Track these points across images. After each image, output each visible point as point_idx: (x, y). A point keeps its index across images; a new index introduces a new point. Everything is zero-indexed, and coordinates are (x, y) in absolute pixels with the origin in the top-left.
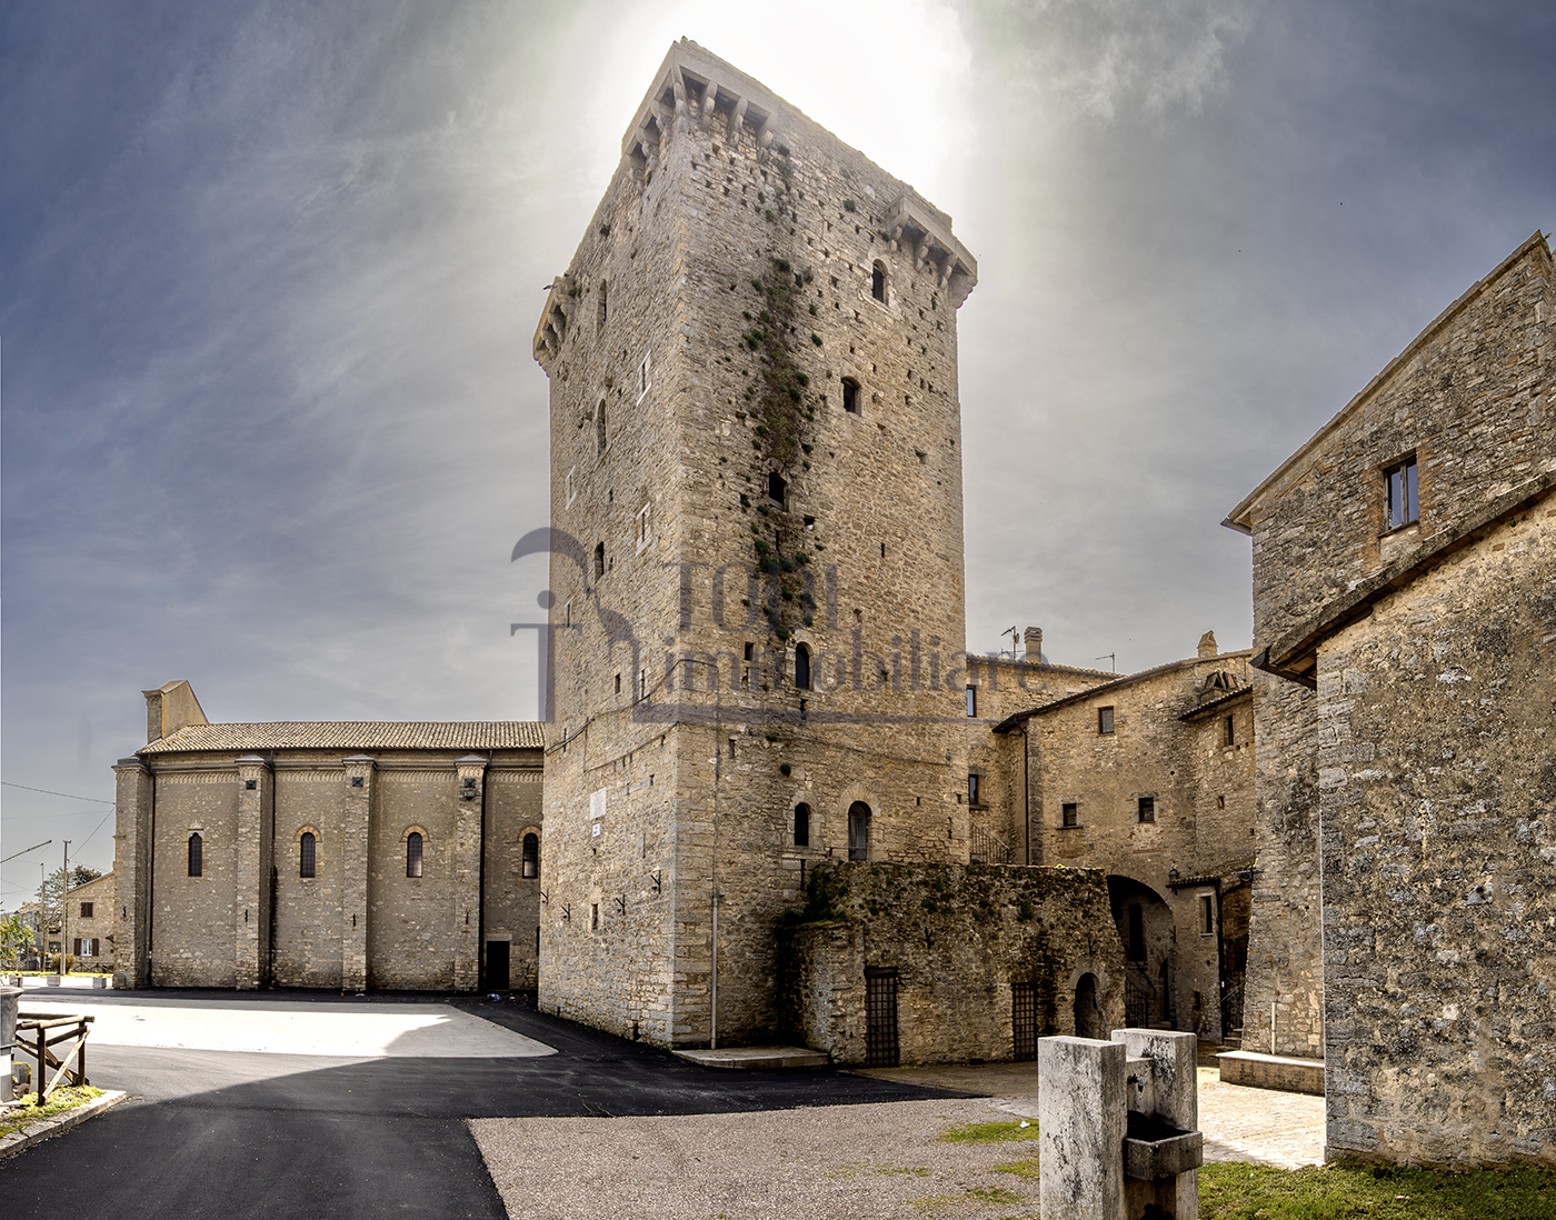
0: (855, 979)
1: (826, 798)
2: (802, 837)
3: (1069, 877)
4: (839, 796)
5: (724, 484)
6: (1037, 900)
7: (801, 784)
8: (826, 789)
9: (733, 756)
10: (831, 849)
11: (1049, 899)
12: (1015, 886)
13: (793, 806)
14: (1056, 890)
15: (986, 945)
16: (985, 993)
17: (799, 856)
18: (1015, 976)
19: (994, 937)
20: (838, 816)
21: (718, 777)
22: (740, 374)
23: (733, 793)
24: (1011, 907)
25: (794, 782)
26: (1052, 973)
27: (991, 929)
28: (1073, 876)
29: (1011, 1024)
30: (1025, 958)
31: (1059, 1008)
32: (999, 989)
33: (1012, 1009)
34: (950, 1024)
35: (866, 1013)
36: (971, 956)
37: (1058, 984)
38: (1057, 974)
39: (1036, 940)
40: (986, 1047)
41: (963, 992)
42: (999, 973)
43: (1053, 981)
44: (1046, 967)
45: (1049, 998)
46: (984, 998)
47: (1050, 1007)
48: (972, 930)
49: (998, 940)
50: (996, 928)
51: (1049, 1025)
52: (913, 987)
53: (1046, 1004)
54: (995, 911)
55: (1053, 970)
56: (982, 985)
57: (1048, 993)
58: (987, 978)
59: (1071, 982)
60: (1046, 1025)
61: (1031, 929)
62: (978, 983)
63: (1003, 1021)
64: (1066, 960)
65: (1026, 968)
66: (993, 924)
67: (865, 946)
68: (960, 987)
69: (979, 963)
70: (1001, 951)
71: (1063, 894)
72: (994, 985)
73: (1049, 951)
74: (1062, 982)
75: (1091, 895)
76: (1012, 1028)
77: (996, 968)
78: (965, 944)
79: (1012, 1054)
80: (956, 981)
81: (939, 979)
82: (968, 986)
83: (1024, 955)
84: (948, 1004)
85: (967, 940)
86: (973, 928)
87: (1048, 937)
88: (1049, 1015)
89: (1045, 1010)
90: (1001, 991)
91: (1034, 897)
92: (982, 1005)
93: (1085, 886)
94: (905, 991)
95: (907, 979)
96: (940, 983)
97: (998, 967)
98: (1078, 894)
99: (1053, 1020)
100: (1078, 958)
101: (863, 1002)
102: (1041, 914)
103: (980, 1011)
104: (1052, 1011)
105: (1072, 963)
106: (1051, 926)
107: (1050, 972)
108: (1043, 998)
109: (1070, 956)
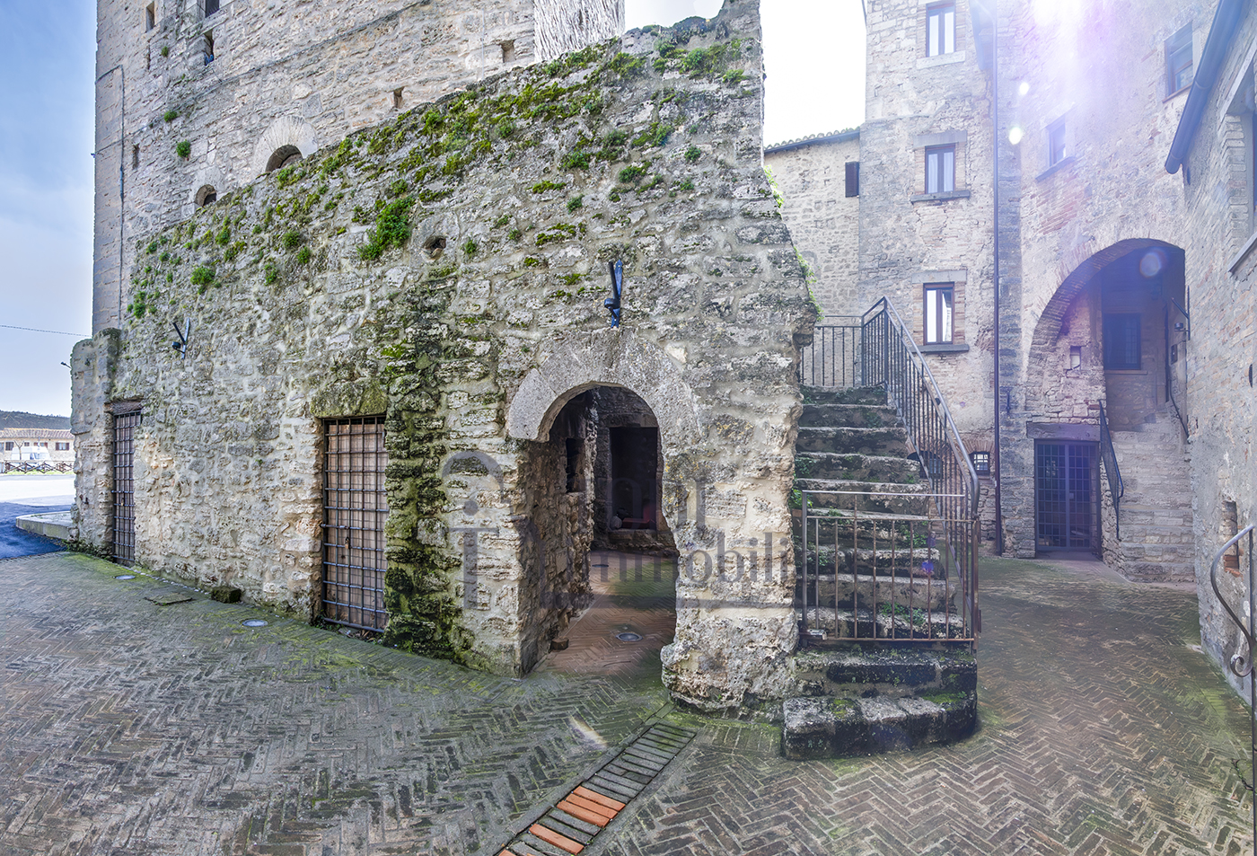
0: (94, 418)
3: (578, 77)
6: (438, 186)
15: (279, 335)
16: (252, 442)
18: (319, 400)
19: (297, 312)
24: (355, 229)
26: (429, 384)
28: (595, 66)
29: (306, 520)
30: (361, 355)
31: (453, 492)
32: (283, 431)
33: (310, 481)
34: (195, 501)
35: (110, 473)
36: (245, 360)
37: (452, 418)
38: (449, 388)
39: (409, 301)
40: (253, 567)
41: (215, 437)
42: (292, 393)
43: (433, 411)
44: (411, 368)
45: (418, 462)
46: (250, 452)
47: (422, 487)
48: (257, 308)
49: (305, 318)
50: (307, 292)
51: (418, 542)
52: (149, 428)
53: (410, 480)
54: (315, 251)
55: (435, 378)
56: (251, 423)
57: (415, 446)
58: (263, 407)
59: (509, 417)
60: (407, 540)
61: (400, 271)
62: (246, 419)
63: (289, 509)
64: (503, 344)
65: (352, 377)
66: (303, 284)
67: (113, 370)
68: (211, 427)
69: (257, 376)
70: (308, 343)
71: (539, 137)
72: (274, 422)
73: (441, 324)
74: (474, 412)
75: (664, 113)
76: (311, 531)
77: (287, 384)
78: (239, 339)
79: (304, 600)
80: (209, 416)
81: (185, 412)
82: (227, 425)
83: (361, 346)
84: (193, 459)
85: (245, 329)
86: (260, 302)
87: (449, 283)
88: (419, 511)
89: (404, 494)
90: (288, 435)
91: (429, 182)
92: (246, 467)
93: (641, 86)
94: (140, 436)
95: (148, 414)
96: (187, 420)
97: (292, 380)
98: (606, 122)
99: (430, 528)
100: (557, 332)
101: (103, 454)
102: (445, 222)
103: (243, 480)
104: (431, 500)
105: (526, 351)
106: (472, 249)
107: (424, 385)
108: (396, 461)
109: (520, 333)
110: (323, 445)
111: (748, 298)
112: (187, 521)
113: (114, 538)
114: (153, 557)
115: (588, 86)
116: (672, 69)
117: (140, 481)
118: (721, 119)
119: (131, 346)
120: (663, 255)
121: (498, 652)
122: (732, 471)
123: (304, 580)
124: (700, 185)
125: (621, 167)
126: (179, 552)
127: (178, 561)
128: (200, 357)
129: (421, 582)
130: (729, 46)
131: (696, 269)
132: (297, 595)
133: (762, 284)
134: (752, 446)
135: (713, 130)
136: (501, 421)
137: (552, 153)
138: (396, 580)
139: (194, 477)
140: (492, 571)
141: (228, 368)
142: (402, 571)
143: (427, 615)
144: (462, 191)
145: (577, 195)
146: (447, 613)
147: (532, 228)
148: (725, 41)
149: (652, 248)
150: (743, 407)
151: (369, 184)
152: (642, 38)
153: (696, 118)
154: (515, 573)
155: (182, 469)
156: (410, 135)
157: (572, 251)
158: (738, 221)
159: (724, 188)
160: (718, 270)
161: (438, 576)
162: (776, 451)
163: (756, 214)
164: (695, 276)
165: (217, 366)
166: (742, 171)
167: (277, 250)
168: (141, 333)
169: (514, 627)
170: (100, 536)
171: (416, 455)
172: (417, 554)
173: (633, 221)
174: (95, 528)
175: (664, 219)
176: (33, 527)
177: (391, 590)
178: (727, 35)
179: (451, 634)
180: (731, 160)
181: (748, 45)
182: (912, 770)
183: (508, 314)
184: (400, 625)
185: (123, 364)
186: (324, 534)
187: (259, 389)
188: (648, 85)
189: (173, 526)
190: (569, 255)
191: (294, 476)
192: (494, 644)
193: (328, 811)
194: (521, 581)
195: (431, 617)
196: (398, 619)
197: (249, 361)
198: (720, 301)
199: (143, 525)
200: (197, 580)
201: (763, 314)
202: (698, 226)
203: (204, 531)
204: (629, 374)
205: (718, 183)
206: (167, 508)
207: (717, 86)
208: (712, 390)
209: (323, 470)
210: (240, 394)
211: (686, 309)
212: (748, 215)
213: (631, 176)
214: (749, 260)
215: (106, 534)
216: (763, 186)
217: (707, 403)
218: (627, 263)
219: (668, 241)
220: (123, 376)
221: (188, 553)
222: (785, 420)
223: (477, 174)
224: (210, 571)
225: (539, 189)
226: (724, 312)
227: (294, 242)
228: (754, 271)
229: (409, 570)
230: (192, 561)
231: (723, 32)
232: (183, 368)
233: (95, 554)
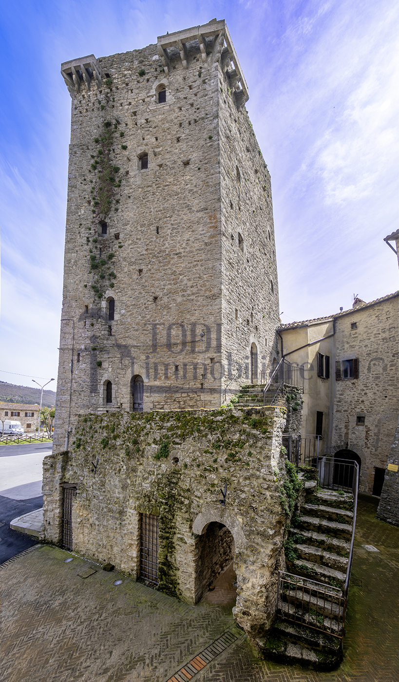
0: (54, 489)
1: (119, 376)
2: (109, 399)
3: (219, 418)
4: (125, 374)
5: (80, 235)
6: (177, 440)
7: (106, 370)
8: (118, 371)
9: (78, 361)
10: (121, 404)
11: (190, 440)
12: (161, 428)
13: (102, 382)
14: (199, 431)
15: (128, 477)
16: (118, 515)
17: (105, 409)
18: (139, 506)
19: (134, 470)
20: (124, 385)
21: (72, 372)
22: (90, 183)
23: (78, 379)
24: (153, 446)
25: (104, 369)
26: (171, 511)
27: (133, 463)
28: (224, 416)
29: (135, 546)
30: (152, 493)
31: (177, 547)
32: (128, 514)
33: (136, 533)
34: (97, 532)
35: (61, 511)
36: (117, 483)
37: (177, 524)
38: (177, 513)
39: (167, 478)
40: (118, 558)
41: (105, 510)
42: (131, 501)
43: (172, 520)
44: (166, 504)
45: (168, 535)
46: (117, 519)
47: (169, 543)
48: (122, 463)
49: (137, 473)
50: (138, 463)
51: (168, 560)
52: (79, 499)
53: (165, 540)
54: (141, 449)
55: (173, 509)
56: (118, 508)
57: (167, 530)
58: (122, 503)
59: (193, 527)
60: (165, 559)
61: (165, 467)
62: (117, 506)
63: (130, 541)
64: (193, 502)
65: (150, 501)
66: (137, 460)
67: (64, 469)
68: (104, 505)
69: (120, 490)
70: (137, 483)
71: (206, 435)
72: (125, 510)
73: (176, 489)
74: (183, 523)
75: (242, 437)
76: (136, 550)
77: (130, 497)
78: (115, 473)
79: (134, 572)
80: (103, 501)
81: (94, 496)
82: (109, 506)
83: (153, 490)
84: (97, 516)
85: (117, 470)
86: (123, 461)
87: (179, 476)
88: (168, 550)
89: (164, 544)
90: (129, 516)
91: (175, 438)
92: (116, 524)
93: (237, 427)
94: (75, 502)
95: (79, 493)
96: (95, 500)
97: (131, 496)
98: (226, 436)
99: (171, 556)
100: (207, 503)
101: (58, 504)
102: (179, 454)
103: (115, 528)
104: (171, 549)
105: (198, 506)
106: (186, 466)
107: (170, 510)
108: (162, 533)
109: (197, 499)
110: (141, 520)
111: (262, 507)
112: (94, 538)
113: (63, 537)
114: (81, 549)
115: (222, 422)
116: (246, 424)
117: (75, 520)
118: (259, 444)
119: (73, 460)
120: (239, 485)
121: (189, 598)
122: (253, 563)
123: (134, 566)
124: (252, 465)
125: (229, 451)
126: (91, 549)
127: (91, 552)
128: (101, 476)
129: (168, 572)
130: (264, 420)
131: (248, 493)
132: (132, 570)
133: (267, 504)
134: (259, 557)
135: (256, 447)
136: (191, 528)
137: (210, 441)
138: (161, 570)
139: (97, 523)
140: (188, 574)
141: (111, 483)
142: (163, 568)
143: (170, 583)
144: (184, 445)
145: (216, 457)
146: (175, 583)
147: (203, 464)
148: (263, 418)
149: (236, 482)
150: (258, 544)
151: (158, 431)
152: (239, 412)
153: (252, 442)
154: (194, 576)
155: (93, 519)
156: (171, 419)
157: (213, 476)
158: (261, 481)
159: (259, 468)
160: (254, 495)
161: (173, 572)
162: (267, 560)
163: (267, 480)
164: (247, 495)
165: (107, 481)
166: (264, 464)
167: (129, 443)
168: (78, 456)
169: (193, 592)
170: (56, 538)
171: (167, 533)
172: (167, 564)
173: (231, 471)
174: (54, 534)
175: (240, 473)
176: (20, 529)
177: (160, 573)
178: (264, 416)
179: (176, 590)
180: (262, 459)
181: (270, 420)
182: (298, 676)
183: (194, 492)
184: (162, 585)
185: (69, 467)
186: (141, 551)
187: (121, 495)
188: (239, 427)
189: (89, 539)
190: (213, 477)
191: (131, 531)
192: (188, 595)
193: (131, 668)
194: (196, 578)
195: (171, 584)
196: (162, 582)
197: (118, 483)
198: (254, 506)
199: (76, 537)
200: (98, 560)
201: (266, 514)
202: (249, 479)
203: (101, 543)
204: (227, 522)
205: (257, 466)
206: (87, 532)
207: (259, 433)
208: (249, 535)
209: (141, 528)
210: (114, 495)
211: (244, 506)
212: (265, 479)
213: (232, 455)
214: (264, 494)
215: (59, 536)
216: (270, 470)
217: (247, 539)
218: (228, 485)
219: (241, 480)
220: (69, 472)
221: (94, 550)
222: (270, 551)
223: (188, 440)
224: (103, 557)
225: (206, 452)
226: (254, 510)
227: (135, 442)
228: (265, 499)
229: (165, 568)
230: (96, 553)
231: (262, 415)
232: (95, 478)
233: (54, 544)
